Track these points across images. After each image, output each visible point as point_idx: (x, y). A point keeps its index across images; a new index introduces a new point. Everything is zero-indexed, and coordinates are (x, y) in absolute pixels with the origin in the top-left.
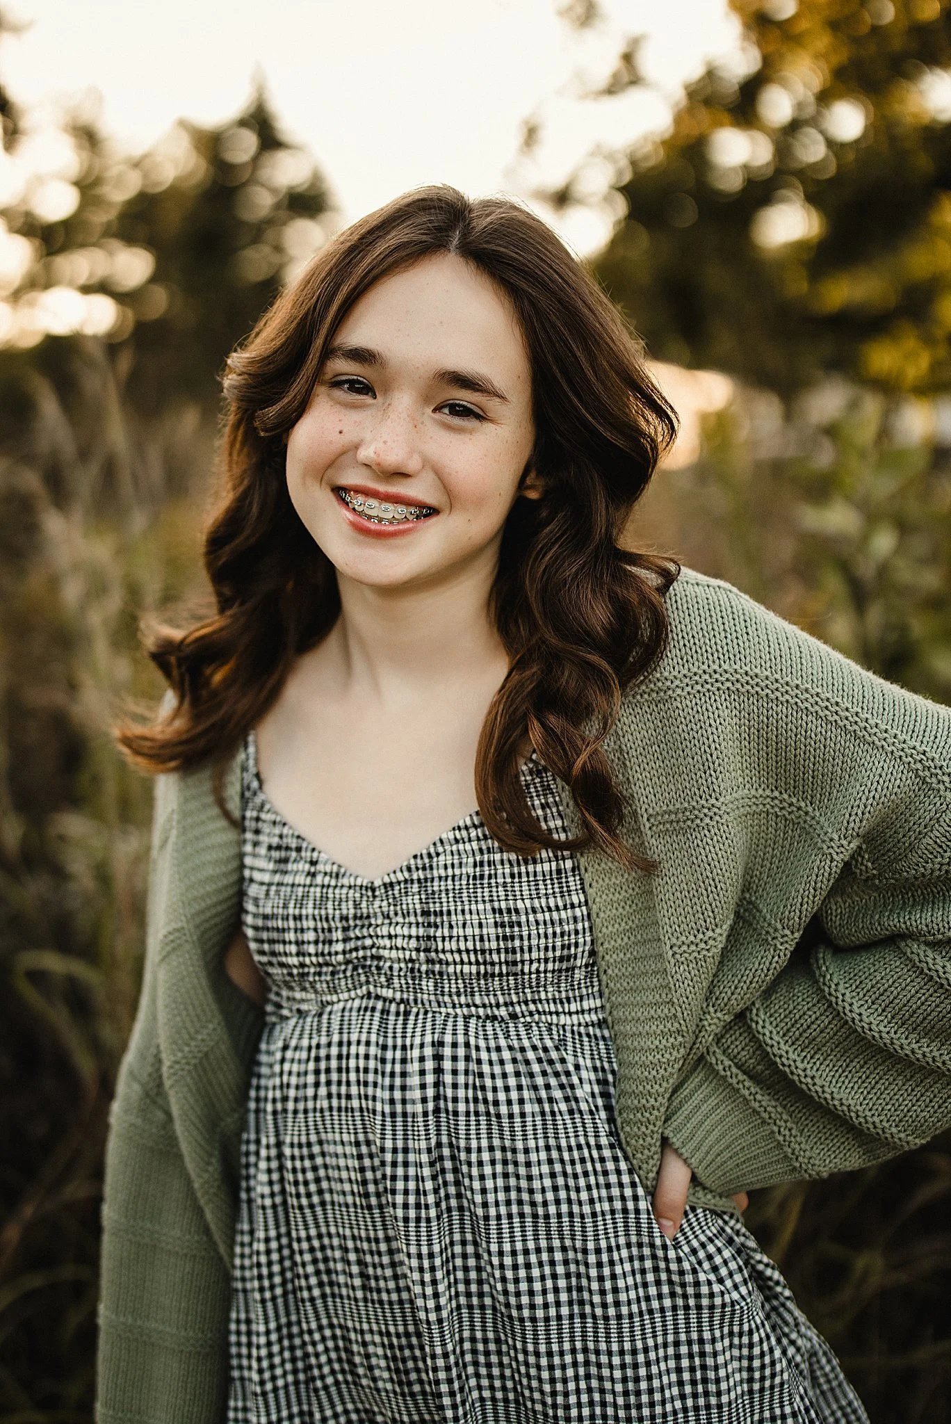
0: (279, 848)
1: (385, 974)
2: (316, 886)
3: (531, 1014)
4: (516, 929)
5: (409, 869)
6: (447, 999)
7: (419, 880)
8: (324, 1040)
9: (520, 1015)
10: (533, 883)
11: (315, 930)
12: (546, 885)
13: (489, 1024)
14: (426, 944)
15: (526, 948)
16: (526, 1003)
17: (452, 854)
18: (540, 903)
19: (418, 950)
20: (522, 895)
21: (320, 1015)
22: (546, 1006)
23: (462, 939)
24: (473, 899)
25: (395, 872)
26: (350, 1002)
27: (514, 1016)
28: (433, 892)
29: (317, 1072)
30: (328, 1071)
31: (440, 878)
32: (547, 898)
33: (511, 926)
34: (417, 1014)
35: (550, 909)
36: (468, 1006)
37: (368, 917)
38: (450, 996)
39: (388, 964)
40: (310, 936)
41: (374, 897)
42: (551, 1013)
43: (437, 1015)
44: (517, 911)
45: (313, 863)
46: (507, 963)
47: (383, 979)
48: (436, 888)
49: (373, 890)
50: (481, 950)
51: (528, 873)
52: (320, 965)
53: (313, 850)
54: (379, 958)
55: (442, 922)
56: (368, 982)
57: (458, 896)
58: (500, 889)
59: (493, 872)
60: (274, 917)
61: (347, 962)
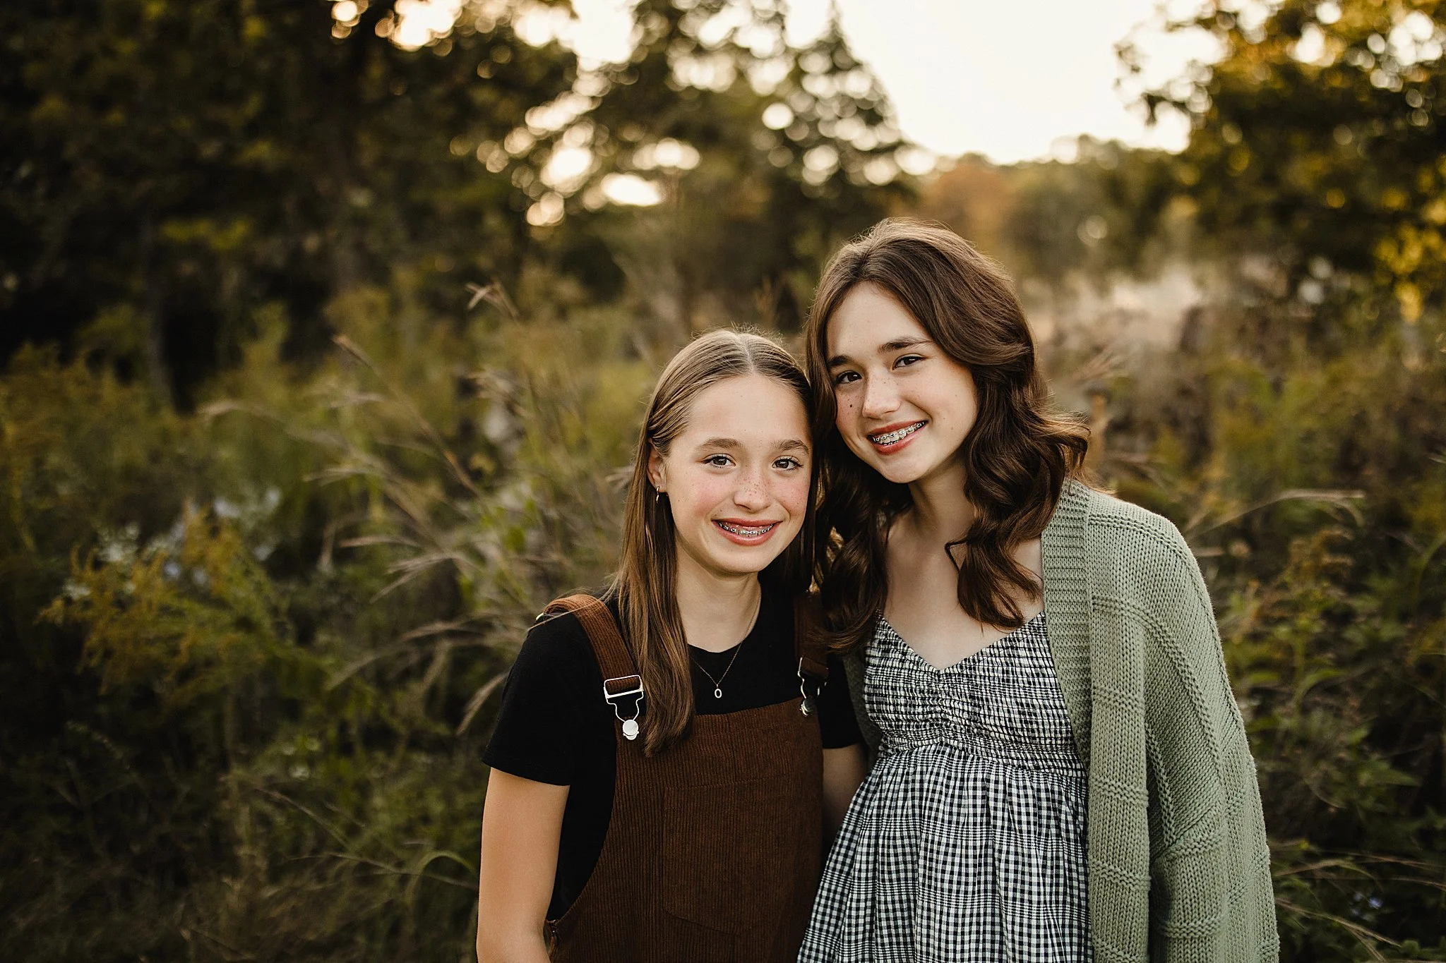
0: (884, 643)
1: (952, 730)
2: (906, 669)
3: (1049, 768)
4: (1033, 717)
5: (961, 667)
6: (992, 751)
7: (967, 675)
8: (912, 770)
9: (1042, 767)
10: (1044, 690)
11: (905, 697)
12: (1053, 692)
13: (1020, 771)
14: (974, 717)
15: (1041, 730)
16: (1046, 760)
17: (988, 663)
18: (1049, 703)
19: (970, 720)
20: (1036, 696)
21: (911, 754)
22: (1059, 763)
23: (997, 718)
24: (1003, 694)
25: (953, 667)
26: (930, 746)
27: (1037, 768)
28: (977, 685)
29: (906, 791)
30: (913, 790)
31: (981, 676)
32: (1054, 701)
33: (1030, 715)
34: (973, 759)
35: (1056, 708)
36: (1007, 758)
37: (936, 693)
38: (995, 750)
39: (953, 725)
40: (902, 701)
41: (939, 680)
42: (1063, 768)
43: (986, 761)
44: (1033, 706)
45: (904, 654)
46: (1029, 737)
47: (951, 734)
48: (978, 683)
49: (939, 677)
50: (1010, 727)
51: (1040, 683)
52: (909, 720)
53: (905, 645)
54: (947, 720)
55: (983, 705)
56: (941, 735)
57: (993, 691)
58: (1021, 690)
59: (1015, 679)
60: (879, 687)
61: (926, 721)
